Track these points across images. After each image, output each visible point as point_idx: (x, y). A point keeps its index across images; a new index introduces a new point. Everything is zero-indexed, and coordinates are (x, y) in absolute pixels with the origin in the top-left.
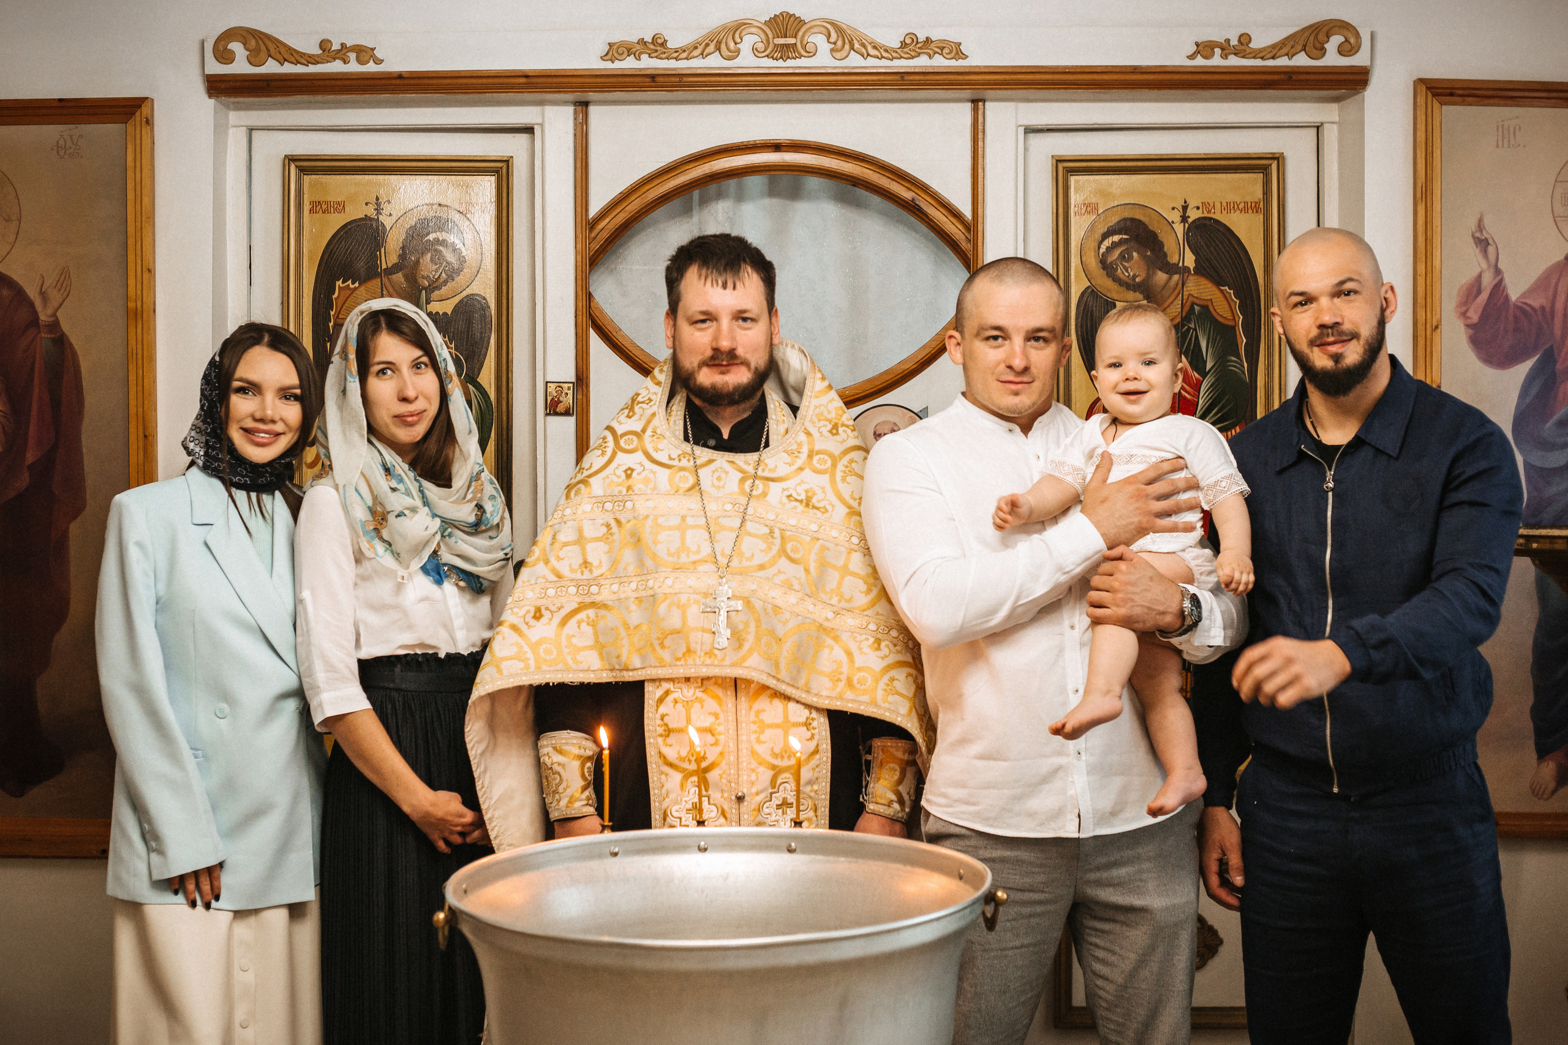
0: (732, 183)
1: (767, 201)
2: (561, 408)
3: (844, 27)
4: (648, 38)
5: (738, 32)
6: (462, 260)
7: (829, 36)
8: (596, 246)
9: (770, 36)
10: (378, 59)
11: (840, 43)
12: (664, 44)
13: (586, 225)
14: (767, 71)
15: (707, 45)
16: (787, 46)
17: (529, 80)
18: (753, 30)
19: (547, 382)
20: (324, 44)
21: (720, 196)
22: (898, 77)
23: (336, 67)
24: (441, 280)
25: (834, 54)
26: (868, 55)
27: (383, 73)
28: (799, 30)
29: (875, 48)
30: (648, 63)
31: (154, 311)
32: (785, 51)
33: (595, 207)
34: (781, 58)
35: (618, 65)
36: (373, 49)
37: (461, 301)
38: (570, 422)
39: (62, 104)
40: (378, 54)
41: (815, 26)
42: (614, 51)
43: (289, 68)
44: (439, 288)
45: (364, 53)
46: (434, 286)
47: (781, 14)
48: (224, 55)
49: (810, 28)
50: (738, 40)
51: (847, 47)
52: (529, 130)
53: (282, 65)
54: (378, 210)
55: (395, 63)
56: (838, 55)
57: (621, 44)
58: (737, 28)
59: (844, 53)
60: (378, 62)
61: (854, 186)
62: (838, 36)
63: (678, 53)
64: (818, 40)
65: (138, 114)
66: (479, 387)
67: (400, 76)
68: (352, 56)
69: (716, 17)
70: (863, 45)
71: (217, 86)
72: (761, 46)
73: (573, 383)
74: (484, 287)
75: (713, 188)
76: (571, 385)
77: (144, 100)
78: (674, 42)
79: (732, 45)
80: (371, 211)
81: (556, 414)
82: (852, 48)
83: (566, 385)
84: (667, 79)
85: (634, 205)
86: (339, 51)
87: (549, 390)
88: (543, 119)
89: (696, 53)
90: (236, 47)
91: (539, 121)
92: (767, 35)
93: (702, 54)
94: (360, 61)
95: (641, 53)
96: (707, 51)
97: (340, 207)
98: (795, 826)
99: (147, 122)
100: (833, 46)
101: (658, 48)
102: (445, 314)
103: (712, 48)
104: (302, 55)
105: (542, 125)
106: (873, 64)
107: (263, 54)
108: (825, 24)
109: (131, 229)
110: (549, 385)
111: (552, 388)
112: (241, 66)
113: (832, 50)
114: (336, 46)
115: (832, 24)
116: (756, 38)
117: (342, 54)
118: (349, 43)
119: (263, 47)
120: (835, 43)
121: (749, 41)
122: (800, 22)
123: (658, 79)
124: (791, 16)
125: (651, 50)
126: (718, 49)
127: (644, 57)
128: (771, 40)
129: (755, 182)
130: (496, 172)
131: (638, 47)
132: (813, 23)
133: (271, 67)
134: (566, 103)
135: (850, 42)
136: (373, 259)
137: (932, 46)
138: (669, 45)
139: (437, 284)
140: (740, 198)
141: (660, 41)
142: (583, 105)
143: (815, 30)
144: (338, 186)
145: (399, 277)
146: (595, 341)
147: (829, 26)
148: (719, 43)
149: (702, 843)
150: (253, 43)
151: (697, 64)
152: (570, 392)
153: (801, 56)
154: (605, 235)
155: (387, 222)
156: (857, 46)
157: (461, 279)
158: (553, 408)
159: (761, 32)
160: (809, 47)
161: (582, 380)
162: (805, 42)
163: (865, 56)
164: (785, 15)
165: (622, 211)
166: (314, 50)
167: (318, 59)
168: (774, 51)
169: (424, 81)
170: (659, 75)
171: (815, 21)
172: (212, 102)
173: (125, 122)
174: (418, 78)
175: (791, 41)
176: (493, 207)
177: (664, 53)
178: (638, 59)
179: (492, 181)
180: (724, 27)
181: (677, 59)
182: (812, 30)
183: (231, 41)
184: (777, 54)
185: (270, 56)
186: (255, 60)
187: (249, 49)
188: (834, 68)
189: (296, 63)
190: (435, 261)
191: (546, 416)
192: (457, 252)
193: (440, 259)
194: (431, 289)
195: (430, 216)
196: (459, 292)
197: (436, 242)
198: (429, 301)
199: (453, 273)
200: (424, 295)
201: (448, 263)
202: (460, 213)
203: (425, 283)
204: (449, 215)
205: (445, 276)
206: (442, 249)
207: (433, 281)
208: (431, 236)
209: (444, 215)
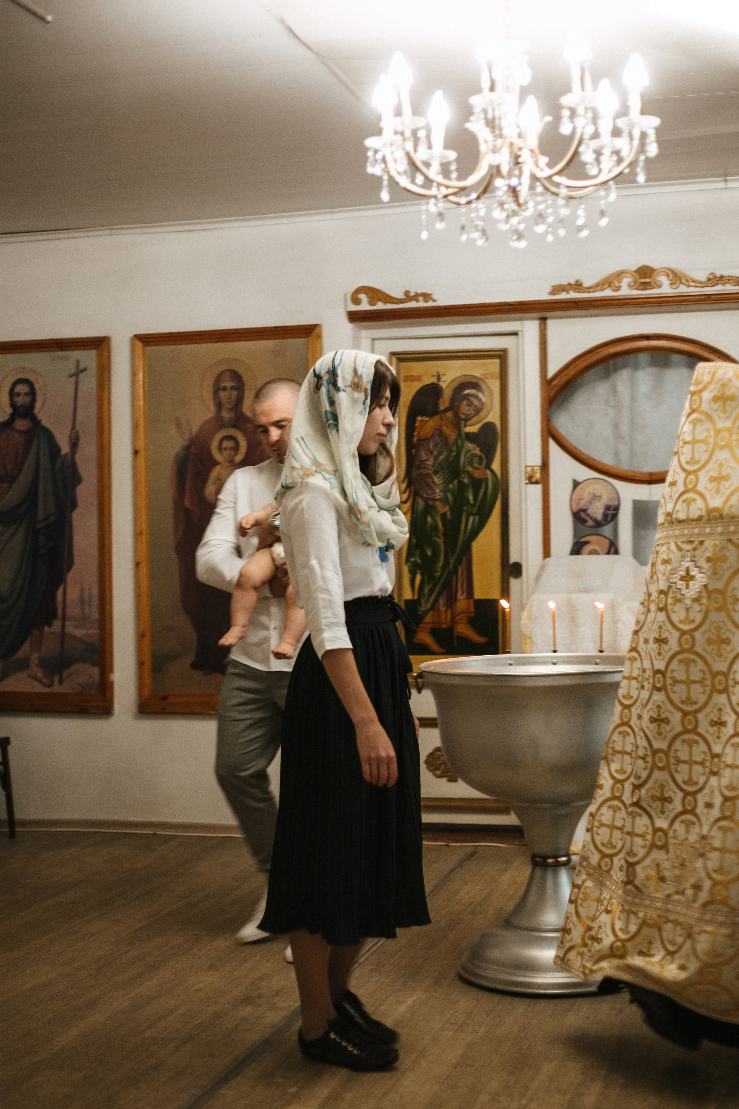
0: (631, 358)
1: (650, 370)
2: (533, 480)
3: (675, 271)
4: (573, 282)
5: (620, 277)
6: (483, 404)
7: (668, 276)
8: (552, 393)
9: (637, 277)
10: (434, 299)
11: (674, 279)
12: (581, 285)
13: (546, 383)
14: (636, 297)
15: (604, 285)
16: (646, 283)
17: (512, 307)
18: (628, 275)
19: (527, 466)
20: (407, 293)
21: (624, 366)
22: (706, 297)
23: (413, 304)
25: (671, 286)
26: (690, 285)
27: (436, 307)
28: (652, 274)
29: (693, 281)
30: (572, 295)
32: (645, 286)
33: (551, 373)
34: (643, 289)
35: (557, 297)
36: (431, 294)
37: (482, 426)
38: (539, 488)
39: (277, 329)
40: (434, 297)
41: (661, 272)
42: (557, 289)
43: (389, 306)
44: (470, 419)
45: (427, 297)
46: (468, 418)
47: (643, 266)
48: (356, 301)
50: (620, 281)
51: (678, 282)
52: (515, 334)
53: (385, 304)
54: (439, 378)
55: (443, 300)
56: (674, 286)
57: (559, 286)
58: (620, 275)
59: (676, 285)
60: (434, 301)
62: (673, 276)
63: (589, 289)
64: (664, 280)
65: (313, 333)
66: (492, 471)
67: (445, 308)
68: (421, 298)
69: (610, 268)
70: (687, 281)
71: (354, 317)
72: (632, 284)
73: (541, 467)
74: (494, 417)
75: (619, 360)
76: (539, 468)
77: (316, 325)
78: (586, 284)
79: (617, 284)
80: (434, 380)
81: (532, 483)
82: (681, 282)
83: (536, 468)
84: (583, 303)
85: (572, 372)
86: (413, 296)
87: (527, 470)
88: (523, 328)
89: (598, 288)
90: (362, 296)
91: (520, 329)
94: (426, 301)
95: (569, 290)
96: (603, 288)
97: (419, 378)
99: (317, 336)
100: (670, 282)
101: (578, 287)
102: (474, 433)
103: (606, 285)
104: (395, 299)
105: (522, 331)
106: (693, 290)
107: (376, 299)
108: (666, 270)
110: (527, 468)
111: (529, 469)
112: (365, 306)
113: (670, 284)
114: (412, 294)
115: (670, 270)
116: (629, 279)
117: (415, 298)
118: (420, 291)
119: (376, 296)
120: (671, 280)
121: (626, 281)
122: (653, 270)
123: (579, 303)
124: (648, 267)
125: (574, 288)
126: (609, 286)
127: (571, 292)
128: (637, 280)
129: (643, 357)
130: (499, 357)
131: (567, 287)
133: (380, 306)
134: (534, 319)
135: (680, 279)
136: (436, 405)
137: (724, 279)
138: (584, 285)
140: (636, 367)
141: (579, 283)
142: (543, 320)
143: (661, 274)
144: (417, 368)
145: (449, 414)
146: (553, 445)
147: (668, 271)
148: (610, 283)
150: (371, 295)
151: (599, 294)
152: (539, 472)
153: (653, 288)
154: (557, 388)
155: (443, 385)
156: (683, 281)
157: (482, 414)
158: (531, 480)
159: (632, 276)
160: (658, 283)
161: (545, 466)
162: (655, 280)
163: (688, 286)
164: (645, 266)
165: (565, 375)
166: (401, 296)
167: (403, 301)
168: (639, 286)
169: (458, 310)
170: (579, 301)
171: (660, 269)
172: (351, 325)
173: (307, 337)
174: (455, 308)
175: (648, 280)
176: (498, 375)
177: (581, 290)
178: (568, 293)
179: (497, 361)
180: (612, 275)
181: (588, 292)
182: (659, 274)
183: (360, 294)
184: (641, 288)
185: (379, 300)
186: (372, 303)
187: (369, 297)
188: (672, 293)
189: (393, 303)
190: (468, 405)
191: (527, 484)
192: (479, 400)
193: (470, 404)
194: (466, 420)
195: (465, 381)
196: (482, 421)
197: (469, 395)
198: (465, 426)
199: (478, 411)
200: (462, 423)
201: (476, 406)
202: (481, 379)
203: (463, 417)
204: (475, 381)
205: (473, 413)
206: (472, 398)
207: (467, 415)
208: (467, 392)
209: (473, 380)
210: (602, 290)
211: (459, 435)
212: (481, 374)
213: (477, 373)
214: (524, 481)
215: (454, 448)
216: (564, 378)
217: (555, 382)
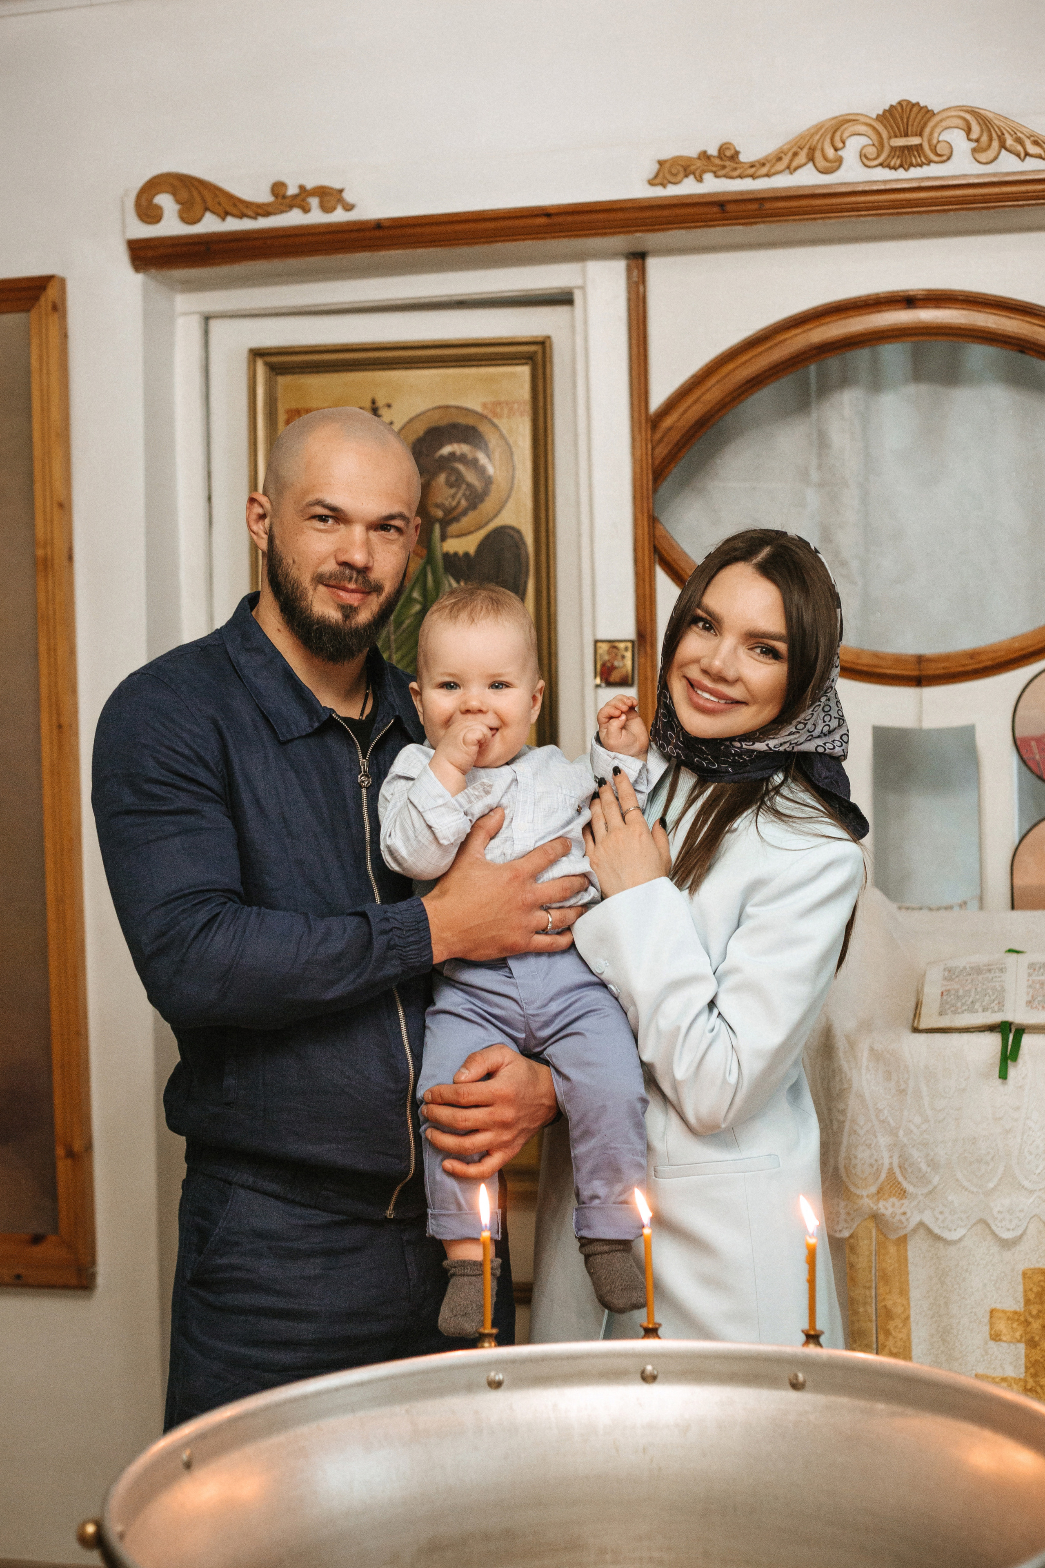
0: (863, 355)
1: (912, 389)
2: (615, 676)
3: (990, 115)
4: (713, 151)
5: (838, 134)
6: (488, 481)
7: (968, 131)
8: (662, 451)
9: (885, 135)
10: (348, 204)
11: (985, 139)
12: (734, 157)
13: (647, 423)
14: (882, 187)
15: (795, 154)
16: (909, 148)
18: (861, 129)
19: (596, 642)
20: (278, 189)
21: (845, 382)
23: (293, 218)
24: (459, 510)
25: (977, 156)
26: (1027, 154)
27: (355, 223)
28: (925, 125)
29: (1036, 143)
30: (713, 185)
31: (70, 558)
32: (907, 156)
33: (657, 399)
34: (901, 166)
35: (672, 191)
36: (341, 191)
37: (487, 537)
40: (348, 197)
41: (948, 117)
43: (233, 225)
44: (456, 519)
45: (329, 197)
46: (450, 518)
47: (900, 103)
48: (149, 213)
49: (941, 121)
50: (840, 145)
51: (995, 144)
52: (568, 299)
53: (224, 219)
55: (371, 207)
56: (983, 157)
57: (676, 161)
58: (837, 128)
59: (991, 154)
60: (348, 207)
61: (1022, 352)
62: (982, 131)
63: (755, 169)
64: (954, 137)
65: (43, 299)
67: (378, 225)
68: (314, 202)
70: (1019, 141)
71: (145, 255)
72: (872, 151)
73: (632, 642)
74: (515, 515)
75: (833, 363)
76: (629, 645)
77: (49, 279)
78: (750, 153)
79: (830, 153)
81: (610, 683)
82: (1003, 145)
83: (623, 645)
84: (742, 207)
85: (713, 393)
86: (295, 196)
87: (600, 651)
88: (585, 282)
89: (781, 166)
90: (165, 201)
91: (579, 282)
92: (880, 135)
93: (788, 167)
94: (326, 208)
95: (704, 171)
96: (795, 164)
98: (807, 1343)
99: (55, 308)
100: (974, 145)
101: (727, 163)
102: (466, 554)
103: (802, 157)
104: (248, 204)
105: (582, 288)
106: (1034, 167)
107: (198, 207)
108: (962, 114)
109: (37, 452)
110: (599, 644)
111: (604, 647)
112: (171, 226)
113: (974, 151)
114: (292, 190)
115: (973, 112)
116: (864, 141)
117: (300, 200)
118: (310, 185)
119: (198, 198)
120: (977, 141)
121: (853, 146)
122: (927, 114)
123: (729, 208)
124: (913, 105)
125: (716, 166)
126: (811, 159)
127: (708, 177)
128: (885, 141)
129: (894, 355)
130: (528, 359)
131: (699, 164)
132: (945, 114)
133: (210, 224)
134: (615, 254)
135: (999, 137)
138: (742, 158)
139: (455, 514)
140: (876, 385)
141: (728, 153)
142: (638, 258)
143: (949, 123)
144: (320, 390)
146: (663, 586)
147: (968, 116)
148: (812, 150)
149: (649, 1368)
150: (184, 195)
151: (782, 182)
152: (628, 655)
153: (930, 162)
154: (675, 437)
156: (1009, 142)
157: (488, 506)
158: (605, 677)
159: (870, 132)
160: (941, 149)
161: (644, 638)
162: (935, 141)
163: (1022, 155)
164: (904, 104)
165: (695, 402)
166: (264, 196)
167: (270, 209)
168: (891, 156)
169: (411, 231)
170: (730, 202)
171: (944, 110)
172: (139, 278)
173: (28, 311)
174: (402, 226)
175: (914, 141)
176: (528, 408)
177: (735, 169)
178: (700, 180)
179: (524, 371)
180: (819, 127)
181: (753, 177)
182: (944, 124)
183: (157, 194)
184: (895, 162)
185: (207, 209)
186: (188, 216)
187: (178, 202)
188: (979, 176)
189: (242, 216)
190: (450, 485)
191: (598, 686)
192: (480, 471)
193: (456, 481)
194: (445, 523)
195: (444, 422)
196: (487, 524)
197: (452, 455)
198: (443, 538)
199: (476, 499)
200: (437, 528)
201: (469, 486)
202: (483, 417)
203: (440, 514)
204: (470, 421)
205: (464, 503)
206: (460, 467)
207: (449, 511)
208: (446, 450)
209: (463, 420)
210: (791, 169)
211: (430, 560)
212: (485, 405)
213: (474, 402)
214: (591, 680)
215: (416, 595)
216: (694, 410)
217: (668, 422)
